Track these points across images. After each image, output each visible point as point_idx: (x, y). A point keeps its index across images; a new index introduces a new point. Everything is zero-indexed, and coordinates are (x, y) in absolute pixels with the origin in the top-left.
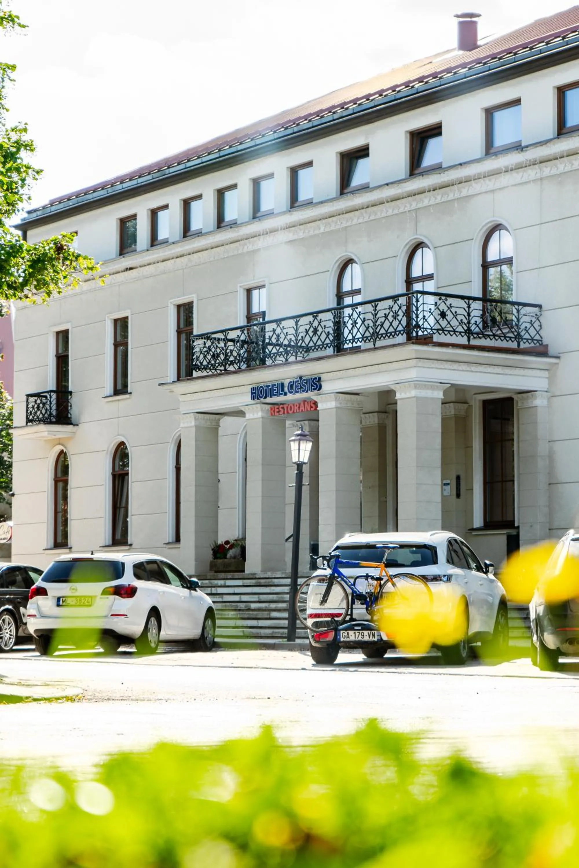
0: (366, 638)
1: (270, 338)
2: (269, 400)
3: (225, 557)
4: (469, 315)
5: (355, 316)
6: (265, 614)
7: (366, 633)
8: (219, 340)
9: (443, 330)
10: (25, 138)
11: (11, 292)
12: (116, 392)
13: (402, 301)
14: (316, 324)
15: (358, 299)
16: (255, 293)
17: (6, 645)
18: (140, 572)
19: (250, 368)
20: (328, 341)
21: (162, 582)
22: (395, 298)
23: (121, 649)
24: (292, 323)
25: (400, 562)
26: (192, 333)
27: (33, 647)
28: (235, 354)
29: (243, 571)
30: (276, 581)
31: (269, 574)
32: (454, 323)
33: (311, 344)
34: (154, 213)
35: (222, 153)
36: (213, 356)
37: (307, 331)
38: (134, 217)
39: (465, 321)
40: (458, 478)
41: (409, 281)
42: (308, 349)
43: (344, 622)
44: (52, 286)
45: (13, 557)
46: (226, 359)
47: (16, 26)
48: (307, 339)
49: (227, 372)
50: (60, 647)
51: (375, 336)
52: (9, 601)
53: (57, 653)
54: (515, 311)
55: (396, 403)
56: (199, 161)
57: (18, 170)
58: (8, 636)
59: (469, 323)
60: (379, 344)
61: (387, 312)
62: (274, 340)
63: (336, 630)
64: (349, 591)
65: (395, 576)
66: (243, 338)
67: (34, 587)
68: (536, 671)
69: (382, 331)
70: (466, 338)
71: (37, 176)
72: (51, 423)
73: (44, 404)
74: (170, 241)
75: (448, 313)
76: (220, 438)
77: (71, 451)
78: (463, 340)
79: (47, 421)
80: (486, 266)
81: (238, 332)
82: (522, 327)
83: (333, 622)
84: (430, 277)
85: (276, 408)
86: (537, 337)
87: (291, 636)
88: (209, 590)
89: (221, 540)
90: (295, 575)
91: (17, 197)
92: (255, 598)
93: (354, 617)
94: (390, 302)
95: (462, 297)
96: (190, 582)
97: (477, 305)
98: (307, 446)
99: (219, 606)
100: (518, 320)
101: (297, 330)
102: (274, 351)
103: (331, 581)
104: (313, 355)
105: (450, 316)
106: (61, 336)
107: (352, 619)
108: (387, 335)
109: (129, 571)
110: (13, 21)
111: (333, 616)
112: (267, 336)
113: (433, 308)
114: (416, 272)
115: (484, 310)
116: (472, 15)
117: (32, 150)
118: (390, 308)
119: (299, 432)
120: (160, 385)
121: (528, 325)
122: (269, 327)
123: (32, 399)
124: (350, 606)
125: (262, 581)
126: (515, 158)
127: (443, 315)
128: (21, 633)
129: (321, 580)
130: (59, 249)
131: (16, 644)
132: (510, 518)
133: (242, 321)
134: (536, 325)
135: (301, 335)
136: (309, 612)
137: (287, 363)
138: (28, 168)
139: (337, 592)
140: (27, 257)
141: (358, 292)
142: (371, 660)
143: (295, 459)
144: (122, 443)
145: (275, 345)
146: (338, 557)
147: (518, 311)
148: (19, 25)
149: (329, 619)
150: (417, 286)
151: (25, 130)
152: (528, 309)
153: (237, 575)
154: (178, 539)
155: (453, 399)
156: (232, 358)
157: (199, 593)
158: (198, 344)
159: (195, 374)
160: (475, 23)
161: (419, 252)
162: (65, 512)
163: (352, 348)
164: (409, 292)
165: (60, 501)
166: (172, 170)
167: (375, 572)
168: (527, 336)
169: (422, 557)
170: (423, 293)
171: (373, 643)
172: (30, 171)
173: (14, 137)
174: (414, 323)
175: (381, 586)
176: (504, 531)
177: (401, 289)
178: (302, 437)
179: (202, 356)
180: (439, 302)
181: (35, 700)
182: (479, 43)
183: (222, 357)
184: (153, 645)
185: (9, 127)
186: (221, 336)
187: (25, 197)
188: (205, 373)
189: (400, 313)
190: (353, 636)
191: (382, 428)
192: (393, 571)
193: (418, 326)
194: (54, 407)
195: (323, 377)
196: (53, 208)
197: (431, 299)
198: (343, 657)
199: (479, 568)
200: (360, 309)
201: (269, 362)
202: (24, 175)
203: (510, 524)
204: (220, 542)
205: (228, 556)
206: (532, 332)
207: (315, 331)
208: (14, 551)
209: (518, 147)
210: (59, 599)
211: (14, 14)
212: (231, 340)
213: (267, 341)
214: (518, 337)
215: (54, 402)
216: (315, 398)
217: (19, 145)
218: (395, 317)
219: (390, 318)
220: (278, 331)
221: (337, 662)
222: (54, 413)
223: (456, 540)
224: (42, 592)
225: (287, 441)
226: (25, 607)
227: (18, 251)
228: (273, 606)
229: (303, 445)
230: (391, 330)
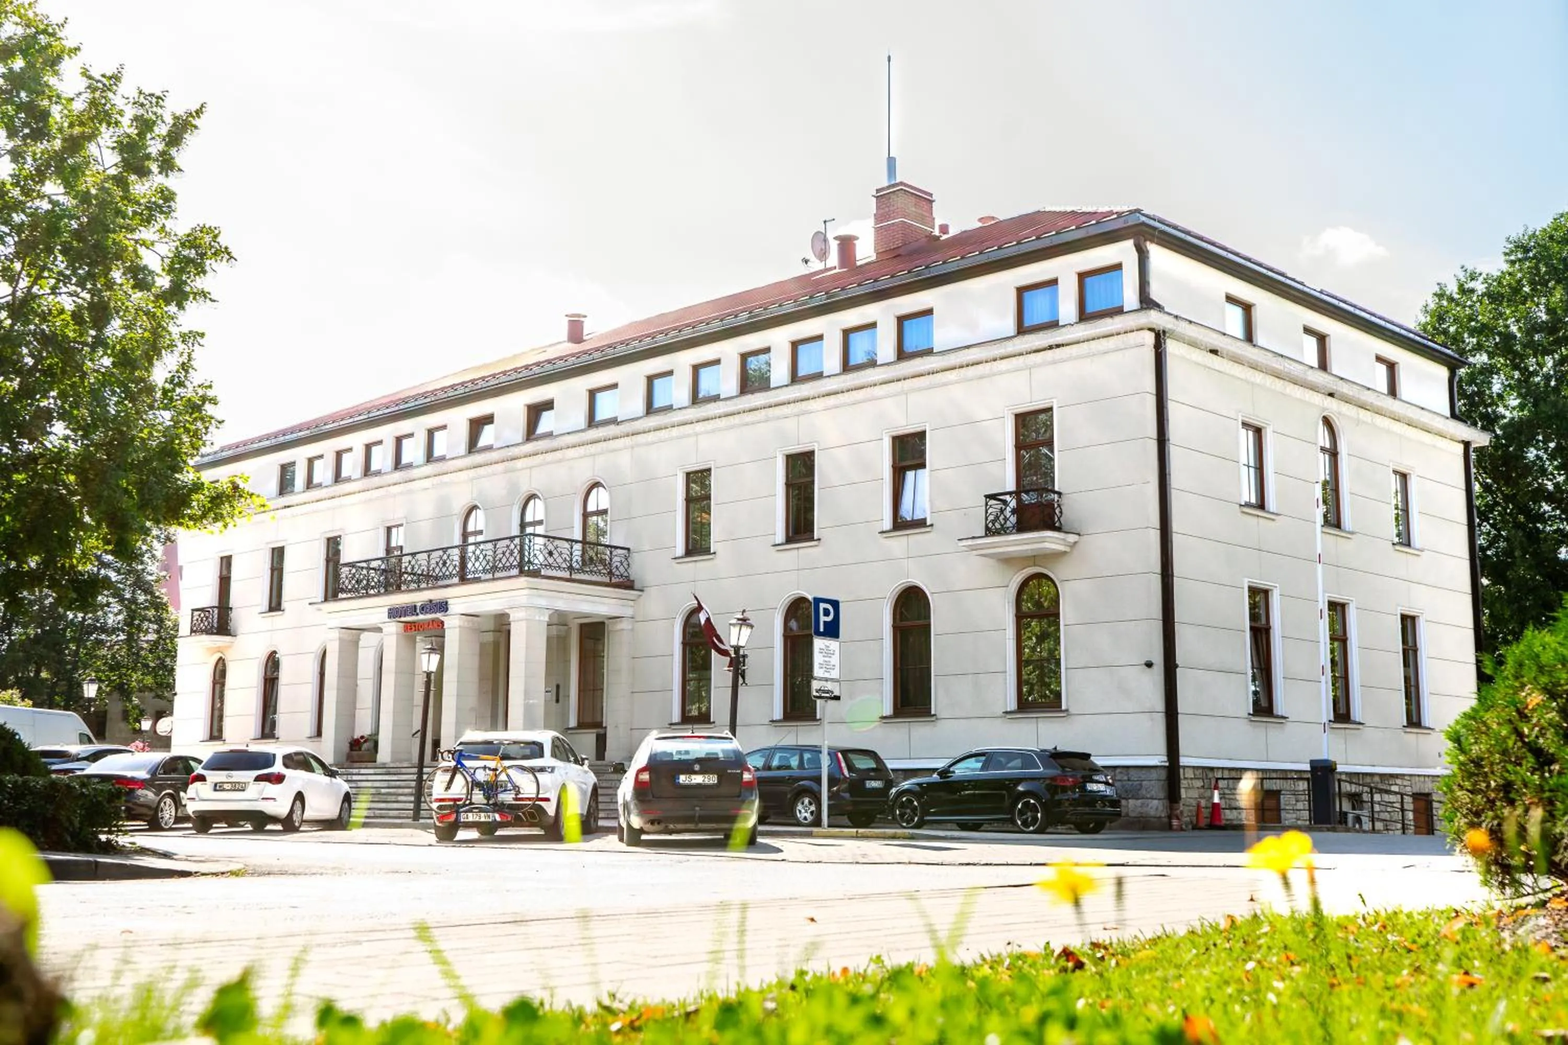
0: (483, 819)
1: (406, 568)
2: (403, 619)
3: (360, 749)
4: (571, 554)
5: (478, 552)
6: (393, 798)
7: (482, 814)
8: (362, 568)
9: (550, 566)
10: (210, 393)
11: (192, 523)
12: (271, 609)
13: (517, 541)
14: (445, 557)
15: (480, 538)
16: (394, 531)
17: (166, 824)
18: (287, 761)
19: (387, 592)
20: (454, 572)
21: (306, 770)
22: (512, 539)
23: (269, 827)
24: (425, 556)
25: (512, 755)
26: (339, 561)
27: (190, 825)
28: (375, 580)
29: (375, 762)
30: (404, 770)
31: (398, 765)
32: (559, 560)
33: (441, 574)
34: (311, 461)
35: (371, 415)
36: (357, 582)
37: (437, 563)
38: (293, 464)
39: (568, 559)
40: (558, 687)
41: (523, 525)
42: (437, 578)
43: (465, 805)
44: (228, 520)
45: (173, 748)
46: (368, 584)
47: (207, 300)
48: (437, 570)
49: (368, 596)
50: (215, 825)
51: (494, 569)
52: (170, 786)
53: (212, 831)
54: (608, 553)
55: (510, 624)
56: (351, 420)
57: (202, 419)
58: (168, 816)
59: (571, 560)
60: (497, 575)
61: (505, 549)
62: (409, 570)
63: (458, 812)
64: (469, 779)
65: (509, 767)
66: (383, 567)
67: (195, 773)
68: (623, 847)
69: (500, 565)
70: (568, 573)
71: (219, 425)
72: (212, 634)
73: (207, 618)
74: (324, 485)
75: (555, 552)
76: (360, 650)
77: (228, 657)
78: (566, 575)
79: (209, 631)
80: (586, 515)
81: (379, 562)
82: (614, 565)
83: (455, 805)
84: (540, 523)
85: (409, 626)
86: (626, 574)
87: (416, 816)
88: (345, 777)
89: (357, 735)
90: (421, 765)
91: (201, 443)
92: (385, 784)
93: (473, 801)
94: (507, 542)
95: (567, 540)
96: (331, 770)
97: (578, 547)
98: (435, 658)
99: (354, 791)
100: (611, 560)
101: (429, 562)
102: (409, 578)
103: (454, 771)
104: (440, 583)
105: (556, 555)
106: (225, 560)
107: (471, 803)
108: (504, 568)
109: (279, 761)
110: (205, 297)
111: (455, 800)
112: (403, 566)
113: (542, 547)
114: (529, 518)
115: (584, 552)
116: (579, 316)
117: (216, 404)
118: (508, 546)
119: (429, 646)
120: (310, 604)
121: (619, 564)
122: (406, 559)
123: (196, 613)
124: (470, 793)
125: (392, 770)
126: (611, 430)
127: (551, 554)
128: (179, 814)
129: (446, 770)
130: (236, 487)
131: (174, 823)
132: (599, 720)
133: (382, 554)
134: (625, 564)
135: (433, 566)
136: (435, 796)
137: (419, 589)
138: (212, 418)
139: (459, 780)
140: (207, 493)
141: (481, 532)
142: (484, 837)
143: (425, 669)
144: (275, 652)
145: (410, 574)
146: (461, 751)
147: (611, 553)
148: (210, 299)
149: (452, 803)
150: (529, 530)
151: (210, 387)
152: (620, 551)
153: (370, 765)
154: (319, 733)
155: (556, 622)
156: (373, 584)
157: (338, 780)
158: (345, 571)
159: (341, 596)
160: (583, 322)
161: (532, 502)
162: (221, 709)
163: (475, 578)
164: (523, 534)
165: (217, 700)
166: (327, 427)
167: (492, 764)
168: (617, 573)
169: (531, 751)
170: (535, 535)
171: (489, 823)
172: (213, 421)
173: (201, 392)
174: (526, 559)
175: (496, 775)
176: (594, 731)
177: (515, 531)
178: (432, 650)
179: (347, 581)
180: (548, 543)
181: (203, 874)
182: (585, 338)
183: (365, 582)
184: (297, 824)
185: (195, 384)
186: (364, 565)
187: (208, 443)
188: (349, 595)
189: (516, 551)
190: (471, 817)
191: (496, 645)
192: (507, 763)
193: (529, 562)
194: (215, 621)
195: (450, 601)
196: (224, 454)
197: (540, 541)
198: (462, 835)
199: (576, 762)
200: (482, 546)
201: (403, 587)
202: (207, 424)
203: (598, 725)
204: (355, 737)
205: (363, 749)
206: (622, 569)
207: (444, 563)
208: (174, 742)
209: (614, 421)
210: (216, 785)
211: (206, 290)
212: (373, 569)
213: (403, 570)
214: (611, 573)
215: (216, 616)
216: (442, 618)
217: (204, 399)
218: (511, 553)
219: (507, 554)
220: (413, 562)
221: (457, 838)
222: (215, 625)
223: (558, 738)
224: (201, 778)
225: (417, 654)
226: (185, 792)
227: (199, 489)
228: (400, 791)
229: (432, 656)
230: (508, 564)
